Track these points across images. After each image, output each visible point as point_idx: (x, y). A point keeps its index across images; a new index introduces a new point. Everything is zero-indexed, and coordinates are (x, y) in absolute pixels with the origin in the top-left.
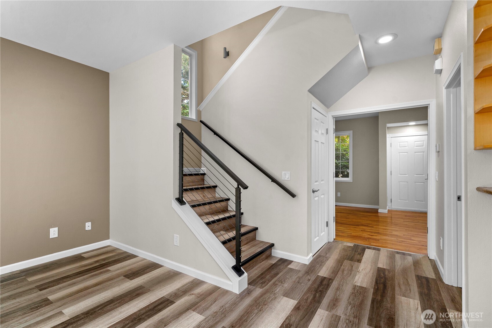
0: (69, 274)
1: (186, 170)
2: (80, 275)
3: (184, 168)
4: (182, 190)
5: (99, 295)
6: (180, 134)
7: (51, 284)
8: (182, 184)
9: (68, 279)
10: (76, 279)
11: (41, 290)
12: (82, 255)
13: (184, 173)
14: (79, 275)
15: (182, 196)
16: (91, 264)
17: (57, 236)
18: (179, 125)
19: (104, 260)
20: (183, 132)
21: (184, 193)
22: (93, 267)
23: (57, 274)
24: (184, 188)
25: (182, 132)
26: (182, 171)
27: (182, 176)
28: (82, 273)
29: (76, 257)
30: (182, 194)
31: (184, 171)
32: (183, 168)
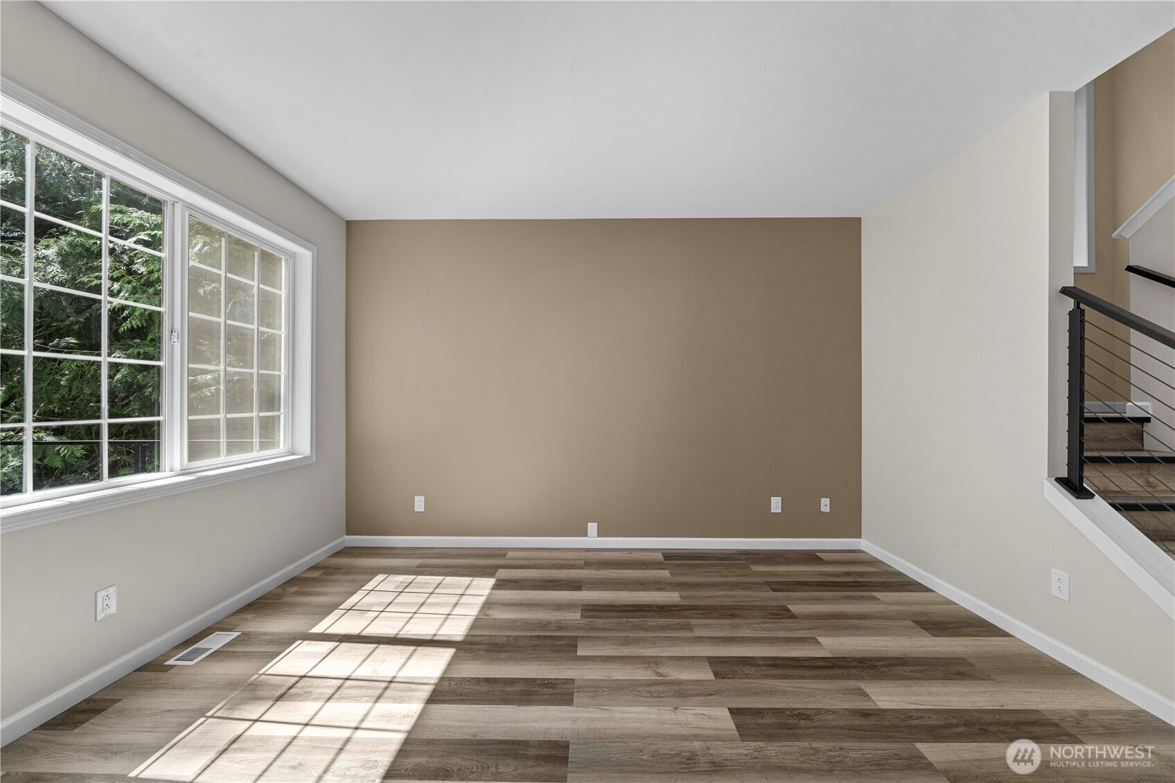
0: (807, 579)
1: (1092, 407)
2: (825, 588)
3: (1085, 402)
4: (1080, 458)
5: (873, 638)
6: (1070, 313)
7: (784, 587)
8: (1081, 444)
9: (808, 588)
10: (821, 593)
11: (774, 590)
12: (817, 554)
13: (1086, 415)
14: (823, 588)
15: (1080, 475)
16: (839, 576)
17: (779, 511)
18: (1066, 291)
19: (860, 574)
20: (1082, 306)
21: (1085, 468)
22: (843, 582)
23: (789, 574)
24: (1086, 454)
25: (1078, 307)
26: (1082, 409)
27: (1080, 424)
28: (827, 586)
29: (808, 555)
30: (1081, 470)
31: (1085, 410)
32: (1082, 400)
